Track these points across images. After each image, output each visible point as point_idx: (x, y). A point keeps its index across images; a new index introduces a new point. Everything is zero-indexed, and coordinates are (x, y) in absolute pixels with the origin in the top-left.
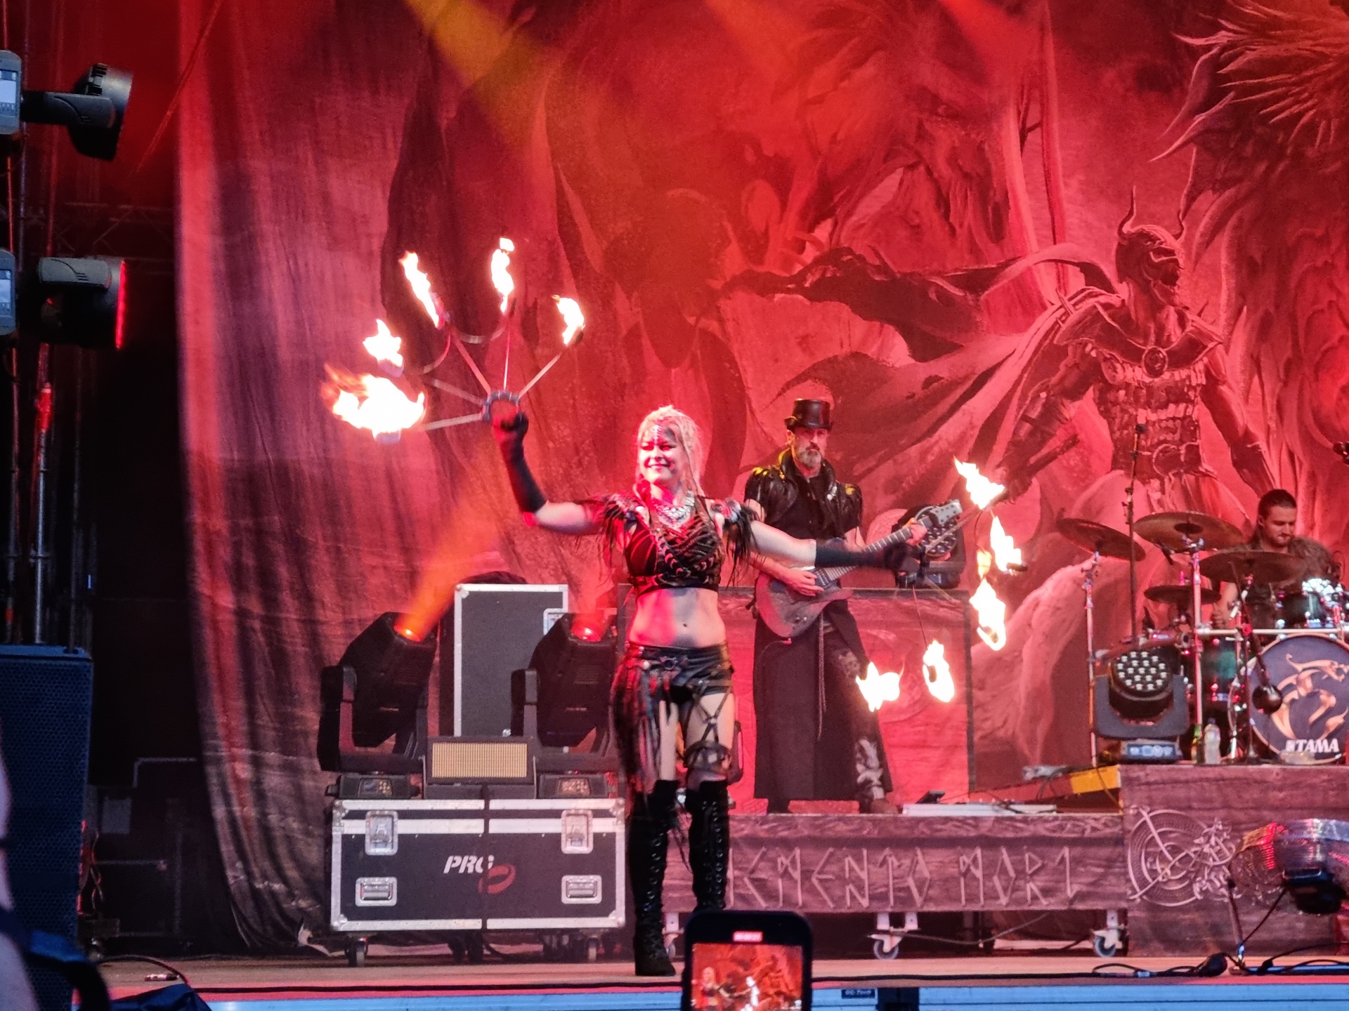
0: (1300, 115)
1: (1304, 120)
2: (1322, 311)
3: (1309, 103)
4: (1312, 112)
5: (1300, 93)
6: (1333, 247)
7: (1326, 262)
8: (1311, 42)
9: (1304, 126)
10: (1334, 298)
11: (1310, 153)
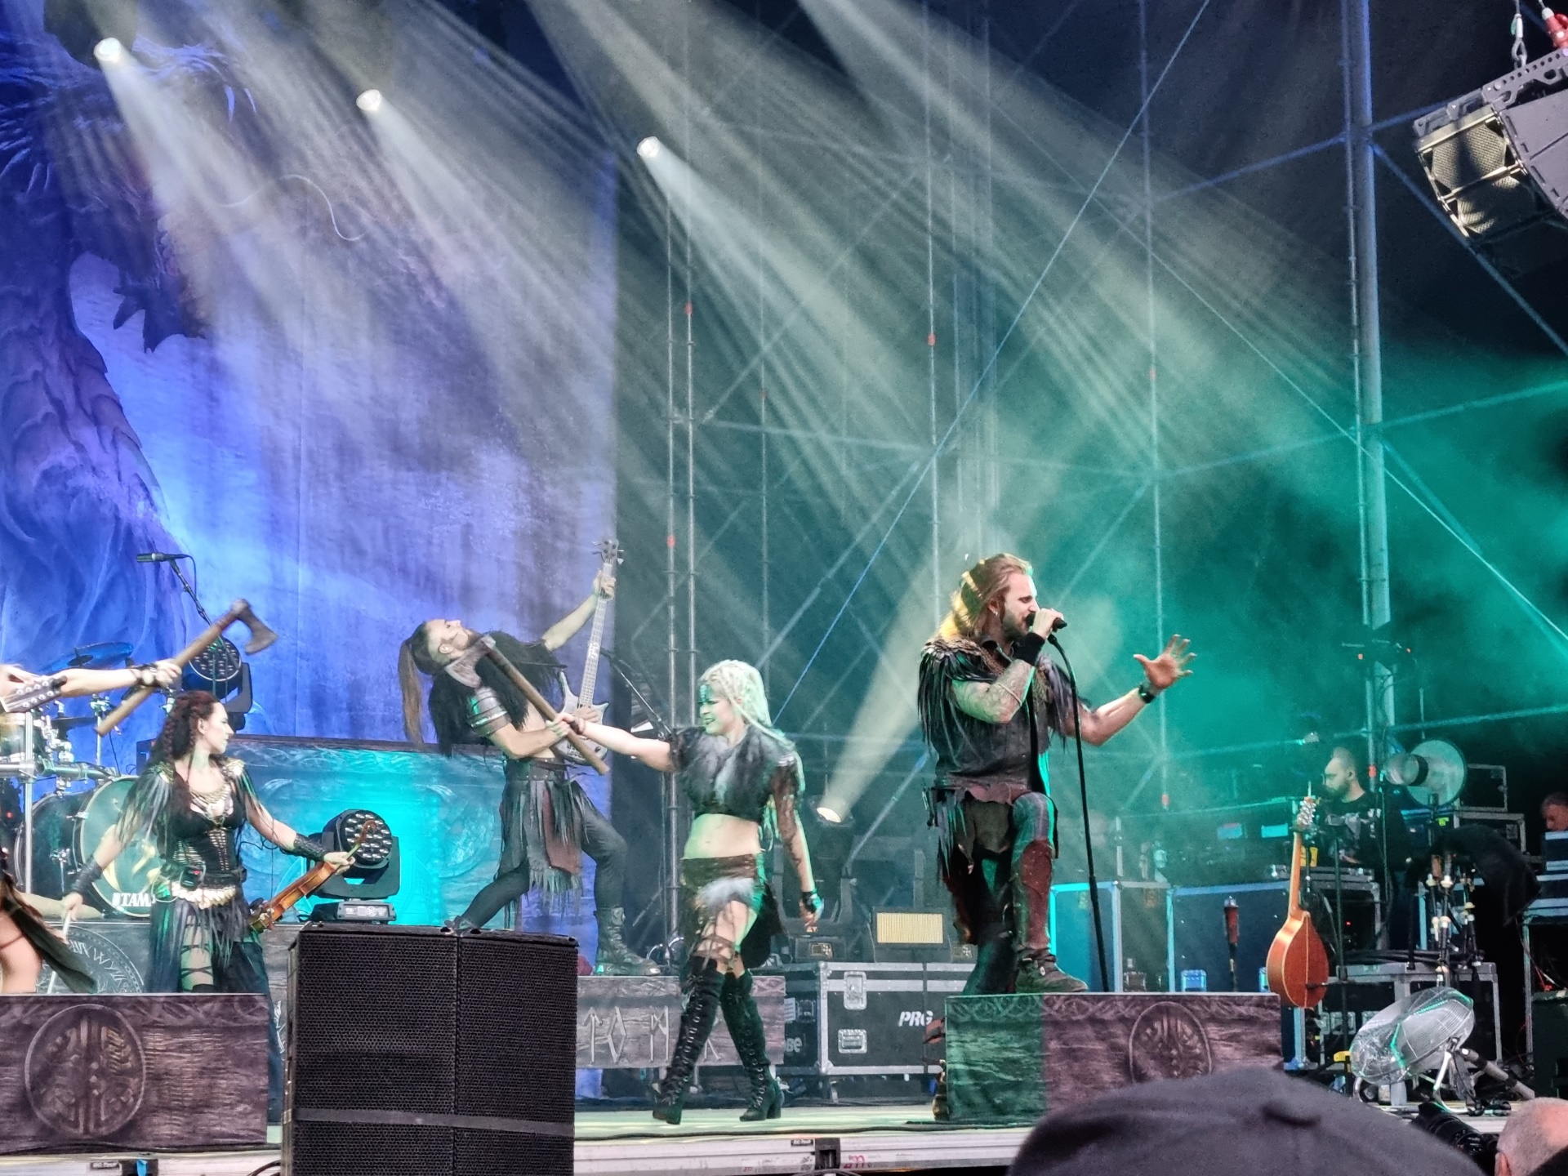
0: (13, 152)
1: (17, 158)
2: (24, 383)
3: (23, 141)
4: (24, 152)
5: (14, 127)
6: (42, 310)
7: (32, 327)
8: (28, 70)
9: (15, 167)
10: (40, 369)
11: (20, 199)
